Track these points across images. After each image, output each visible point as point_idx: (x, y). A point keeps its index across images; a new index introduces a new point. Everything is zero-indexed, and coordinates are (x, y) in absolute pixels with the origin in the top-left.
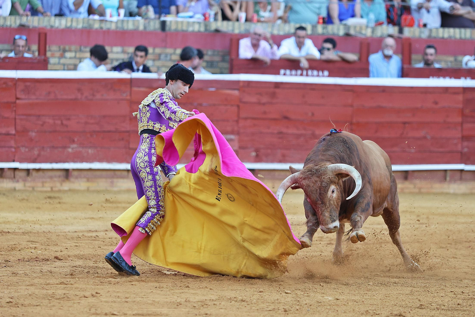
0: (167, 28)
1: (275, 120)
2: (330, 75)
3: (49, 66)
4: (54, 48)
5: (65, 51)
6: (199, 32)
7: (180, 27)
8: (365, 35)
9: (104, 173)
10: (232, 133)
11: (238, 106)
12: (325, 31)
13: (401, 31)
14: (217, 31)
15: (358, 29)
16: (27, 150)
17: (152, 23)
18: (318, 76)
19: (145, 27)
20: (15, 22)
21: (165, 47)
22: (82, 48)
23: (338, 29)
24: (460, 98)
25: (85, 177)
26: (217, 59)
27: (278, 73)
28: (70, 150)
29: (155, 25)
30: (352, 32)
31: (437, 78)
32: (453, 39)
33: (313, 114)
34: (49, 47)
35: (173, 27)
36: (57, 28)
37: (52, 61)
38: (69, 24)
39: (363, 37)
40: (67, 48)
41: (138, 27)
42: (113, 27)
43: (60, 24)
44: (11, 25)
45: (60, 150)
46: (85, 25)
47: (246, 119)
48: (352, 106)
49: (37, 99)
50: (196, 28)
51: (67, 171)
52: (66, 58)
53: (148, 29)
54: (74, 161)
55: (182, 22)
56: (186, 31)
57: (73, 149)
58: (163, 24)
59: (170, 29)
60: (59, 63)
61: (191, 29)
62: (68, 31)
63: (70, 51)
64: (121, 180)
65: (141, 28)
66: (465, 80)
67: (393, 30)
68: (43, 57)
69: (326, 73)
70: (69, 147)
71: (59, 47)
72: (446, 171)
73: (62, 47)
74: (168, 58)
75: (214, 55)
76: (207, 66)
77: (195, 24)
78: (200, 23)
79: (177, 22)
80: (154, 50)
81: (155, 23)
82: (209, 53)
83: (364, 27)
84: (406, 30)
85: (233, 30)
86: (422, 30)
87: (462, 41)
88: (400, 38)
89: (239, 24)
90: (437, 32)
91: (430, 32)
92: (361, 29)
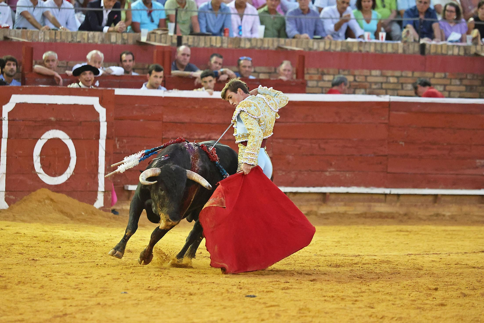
0: (427, 52)
3: (307, 89)
4: (312, 71)
5: (323, 74)
6: (459, 55)
7: (439, 50)
9: (361, 197)
14: (476, 55)
16: (284, 173)
17: (411, 47)
19: (404, 51)
20: (273, 44)
21: (424, 71)
22: (341, 71)
25: (342, 201)
26: (477, 83)
28: (327, 174)
29: (414, 49)
34: (307, 70)
35: (433, 51)
36: (316, 50)
37: (310, 84)
38: (327, 47)
40: (325, 71)
41: (398, 50)
42: (372, 49)
43: (319, 47)
44: (268, 47)
45: (317, 173)
46: (344, 48)
49: (294, 122)
50: (456, 51)
51: (324, 194)
52: (324, 81)
53: (407, 53)
54: (332, 186)
55: (442, 46)
56: (446, 55)
57: (330, 172)
58: (423, 46)
59: (429, 53)
60: (317, 87)
61: (450, 53)
62: (326, 53)
63: (328, 74)
64: (379, 204)
65: (400, 51)
68: (301, 80)
70: (327, 171)
71: (318, 70)
73: (320, 70)
75: (473, 79)
76: (466, 91)
77: (455, 47)
78: (459, 47)
79: (436, 46)
80: (413, 74)
81: (414, 46)
82: (469, 77)
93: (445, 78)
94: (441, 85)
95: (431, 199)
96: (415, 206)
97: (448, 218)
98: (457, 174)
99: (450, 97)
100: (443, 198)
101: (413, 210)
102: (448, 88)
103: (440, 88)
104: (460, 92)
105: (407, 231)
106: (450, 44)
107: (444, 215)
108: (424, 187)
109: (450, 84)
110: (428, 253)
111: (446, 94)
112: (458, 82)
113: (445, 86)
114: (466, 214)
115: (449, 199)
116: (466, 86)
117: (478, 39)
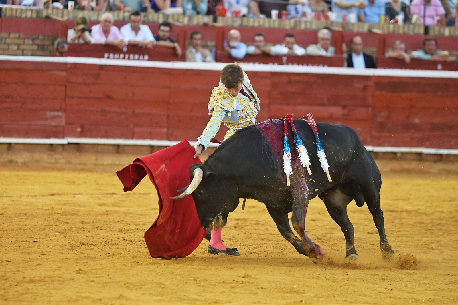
1: (99, 98)
2: (150, 59)
6: (31, 18)
7: (14, 13)
8: (182, 22)
10: (60, 110)
11: (66, 86)
12: (146, 19)
13: (215, 20)
14: (48, 17)
15: (176, 17)
18: (139, 59)
21: (1, 31)
23: (158, 18)
24: (268, 81)
26: (47, 42)
27: (102, 57)
30: (171, 20)
31: (248, 63)
32: (262, 28)
33: (133, 94)
35: (8, 14)
39: (180, 24)
47: (72, 97)
48: (169, 87)
50: (29, 14)
55: (16, 10)
56: (20, 17)
59: (5, 14)
61: (24, 15)
66: (273, 65)
67: (207, 19)
69: (146, 57)
74: (3, 42)
75: (44, 39)
76: (38, 49)
77: (28, 11)
78: (32, 10)
79: (11, 9)
82: (41, 37)
83: (181, 16)
84: (220, 19)
85: (62, 17)
86: (235, 19)
87: (271, 30)
88: (214, 27)
89: (68, 12)
90: (248, 21)
91: (242, 21)
92: (179, 17)
93: (19, 37)
94: (15, 44)
95: (5, 147)
97: (20, 164)
98: (29, 125)
99: (23, 55)
100: (16, 147)
102: (22, 47)
103: (14, 48)
104: (33, 51)
106: (24, 8)
107: (17, 162)
109: (24, 44)
111: (20, 52)
112: (30, 42)
113: (19, 45)
114: (37, 161)
115: (22, 147)
116: (38, 46)
117: (49, 3)
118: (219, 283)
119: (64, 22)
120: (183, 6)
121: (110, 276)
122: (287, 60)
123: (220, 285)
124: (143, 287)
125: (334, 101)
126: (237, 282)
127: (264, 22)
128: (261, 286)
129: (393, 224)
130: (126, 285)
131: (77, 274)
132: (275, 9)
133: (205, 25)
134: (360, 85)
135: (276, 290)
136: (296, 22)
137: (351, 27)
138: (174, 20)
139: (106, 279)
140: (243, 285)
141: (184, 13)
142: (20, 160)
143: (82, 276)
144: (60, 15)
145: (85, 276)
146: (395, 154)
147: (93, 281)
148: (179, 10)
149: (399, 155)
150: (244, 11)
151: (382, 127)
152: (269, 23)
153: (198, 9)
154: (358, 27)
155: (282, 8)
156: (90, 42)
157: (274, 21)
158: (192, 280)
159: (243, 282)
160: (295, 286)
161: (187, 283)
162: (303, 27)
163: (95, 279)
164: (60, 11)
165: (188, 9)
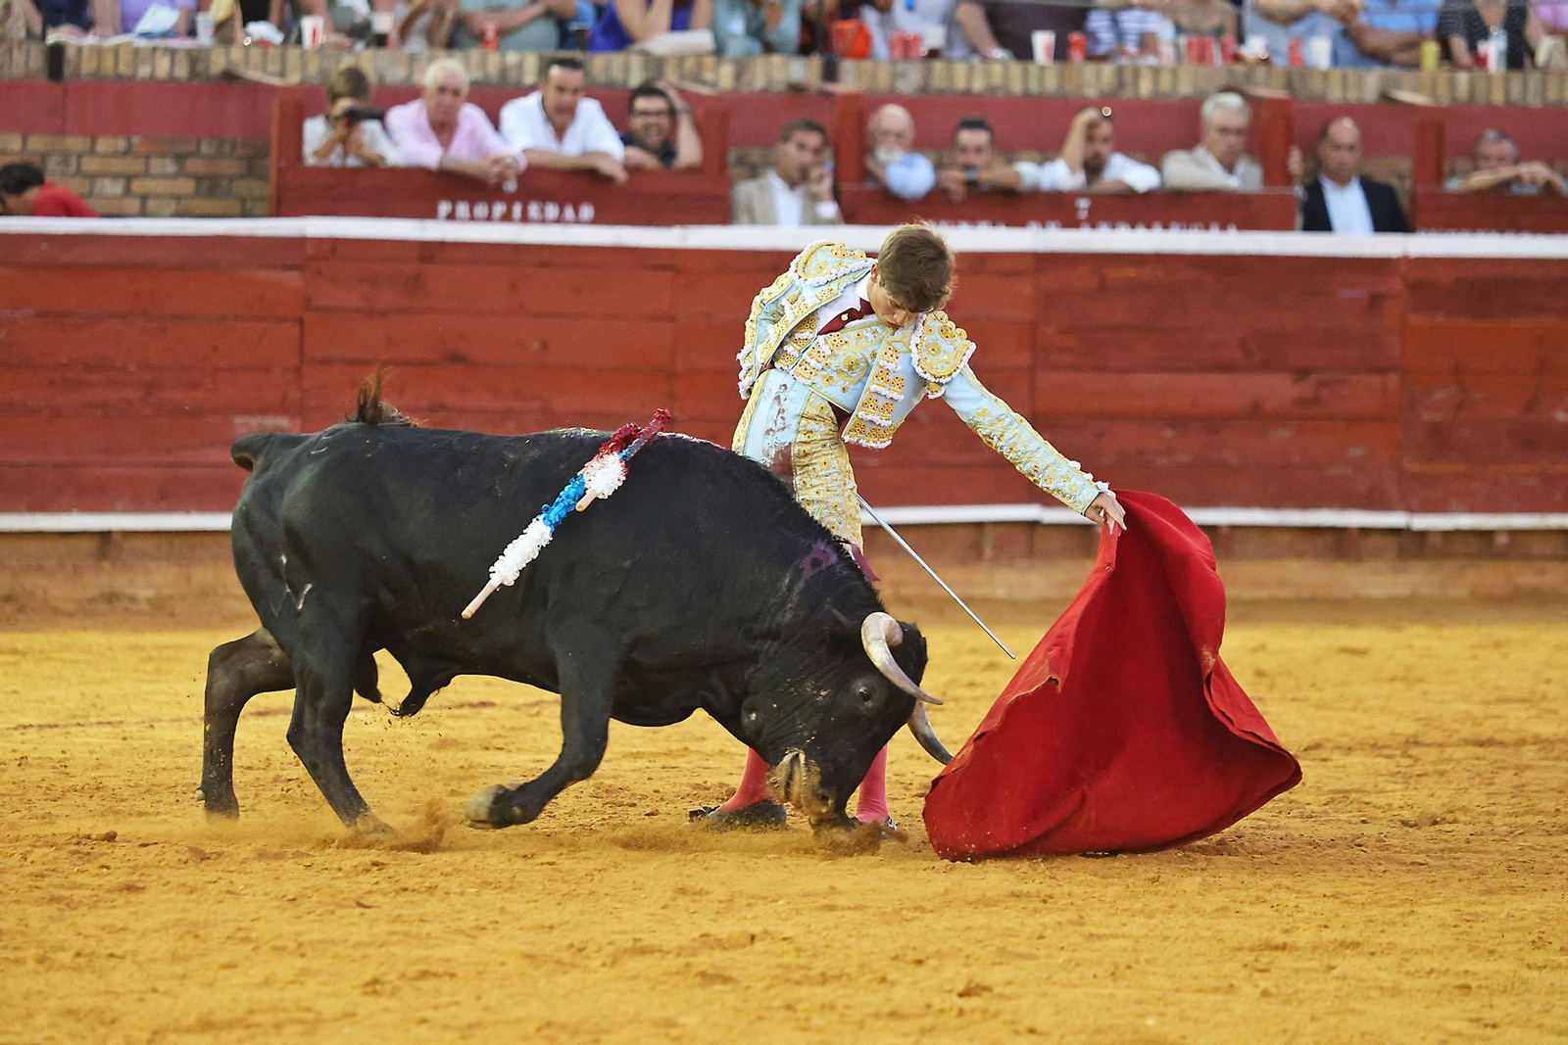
0: (68, 70)
1: (421, 364)
2: (598, 220)
6: (171, 78)
7: (109, 64)
8: (713, 85)
10: (282, 409)
11: (301, 322)
13: (830, 73)
14: (229, 77)
15: (689, 64)
17: (18, 57)
21: (62, 132)
23: (627, 69)
24: (1025, 289)
26: (229, 167)
27: (431, 214)
29: (28, 60)
31: (950, 224)
32: (1000, 94)
33: (545, 346)
35: (87, 67)
39: (705, 91)
47: (325, 362)
48: (672, 319)
50: (163, 67)
53: (5, 75)
55: (116, 50)
56: (132, 78)
58: (56, 53)
59: (77, 73)
61: (144, 71)
66: (1041, 229)
67: (803, 71)
72: (979, 525)
74: (73, 167)
75: (218, 155)
76: (197, 193)
77: (158, 54)
78: (172, 53)
79: (98, 51)
80: (25, 141)
81: (28, 52)
82: (205, 148)
83: (710, 61)
84: (848, 68)
85: (282, 74)
86: (901, 67)
87: (1031, 103)
88: (828, 95)
89: (303, 55)
90: (950, 75)
91: (928, 74)
92: (700, 66)
93: (127, 152)
94: (115, 176)
95: (88, 545)
96: (40, 568)
97: (145, 607)
98: (171, 465)
99: (144, 213)
100: (128, 544)
101: (35, 583)
102: (138, 186)
103: (113, 188)
104: (178, 198)
105: (15, 652)
106: (143, 43)
107: (133, 599)
108: (65, 508)
109: (147, 174)
110: (81, 722)
111: (134, 204)
112: (170, 167)
113: (129, 178)
114: (205, 594)
115: (148, 545)
116: (198, 178)
117: (233, 26)
118: (877, 1016)
119: (287, 90)
120: (713, 27)
121: (484, 1002)
122: (1091, 210)
123: (881, 1023)
124: (604, 1037)
125: (1265, 354)
126: (942, 1011)
127: (1006, 74)
128: (1027, 1023)
129: (1491, 789)
130: (544, 1032)
131: (368, 998)
132: (1043, 27)
133: (796, 90)
134: (1355, 292)
135: (1083, 1037)
136: (1120, 71)
137: (1316, 85)
138: (683, 77)
139: (470, 1015)
140: (962, 1021)
141: (719, 51)
142: (144, 593)
143: (383, 1002)
144: (273, 67)
145: (393, 1003)
146: (1486, 535)
147: (423, 1021)
148: (699, 39)
149: (1502, 540)
150: (934, 36)
151: (1439, 441)
152: (1025, 75)
153: (772, 37)
154: (1344, 85)
155: (1070, 22)
156: (382, 158)
157: (1042, 68)
158: (778, 1008)
159: (961, 1012)
160: (1150, 1022)
161: (760, 1018)
162: (1145, 88)
163: (429, 1014)
164: (272, 52)
165: (734, 36)
